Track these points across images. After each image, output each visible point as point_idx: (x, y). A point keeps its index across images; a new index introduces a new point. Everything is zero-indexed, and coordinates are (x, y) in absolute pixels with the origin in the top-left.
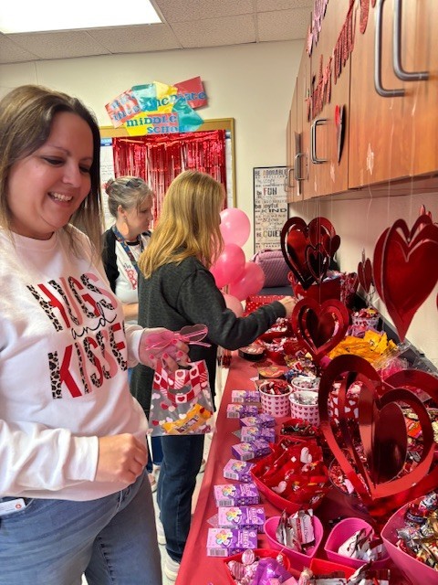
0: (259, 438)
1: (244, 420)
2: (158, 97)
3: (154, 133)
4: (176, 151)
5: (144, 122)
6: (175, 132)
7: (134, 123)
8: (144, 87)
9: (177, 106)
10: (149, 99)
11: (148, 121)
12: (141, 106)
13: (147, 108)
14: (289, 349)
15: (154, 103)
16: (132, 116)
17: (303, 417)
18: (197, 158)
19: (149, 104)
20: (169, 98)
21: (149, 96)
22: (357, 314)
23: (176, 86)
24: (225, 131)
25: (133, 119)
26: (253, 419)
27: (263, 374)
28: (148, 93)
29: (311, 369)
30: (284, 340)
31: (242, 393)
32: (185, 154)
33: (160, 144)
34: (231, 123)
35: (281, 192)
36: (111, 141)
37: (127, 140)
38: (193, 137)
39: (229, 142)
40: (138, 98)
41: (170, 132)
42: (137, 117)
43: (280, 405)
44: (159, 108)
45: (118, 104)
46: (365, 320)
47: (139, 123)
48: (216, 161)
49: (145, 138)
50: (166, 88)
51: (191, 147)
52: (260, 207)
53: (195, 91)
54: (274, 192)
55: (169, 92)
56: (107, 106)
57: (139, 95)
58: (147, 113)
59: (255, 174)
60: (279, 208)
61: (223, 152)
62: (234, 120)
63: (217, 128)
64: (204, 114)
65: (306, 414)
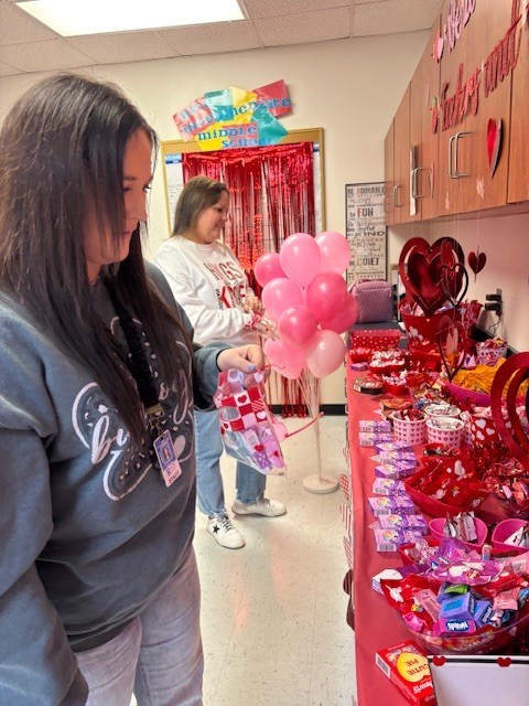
0: (401, 460)
1: (380, 446)
2: (235, 104)
3: (230, 147)
4: (255, 168)
5: (218, 134)
6: (254, 145)
7: (207, 136)
8: (219, 93)
9: (256, 114)
10: (224, 108)
11: (223, 133)
12: (215, 116)
13: (221, 117)
14: (412, 381)
15: (229, 112)
16: (204, 128)
17: (442, 441)
18: (280, 174)
19: (224, 112)
20: (248, 106)
21: (224, 104)
22: (482, 344)
23: (255, 91)
24: (313, 143)
25: (205, 132)
26: (390, 446)
27: (388, 405)
28: (224, 100)
29: (442, 399)
30: (404, 374)
31: (372, 423)
32: (267, 171)
33: (237, 160)
34: (319, 133)
35: (378, 212)
36: (180, 157)
37: (198, 156)
38: (275, 151)
39: (317, 156)
40: (211, 107)
41: (249, 146)
42: (210, 129)
43: (415, 432)
44: (235, 117)
45: (188, 113)
46: (492, 350)
47: (212, 135)
48: (302, 178)
49: (220, 153)
50: (243, 94)
51: (273, 163)
52: (353, 230)
53: (278, 97)
54: (370, 213)
55: (246, 99)
56: (175, 117)
57: (212, 103)
58: (222, 123)
59: (348, 192)
60: (376, 230)
61: (310, 168)
62: (323, 130)
63: (303, 140)
64: (288, 124)
65: (446, 439)
